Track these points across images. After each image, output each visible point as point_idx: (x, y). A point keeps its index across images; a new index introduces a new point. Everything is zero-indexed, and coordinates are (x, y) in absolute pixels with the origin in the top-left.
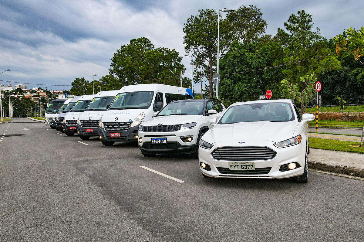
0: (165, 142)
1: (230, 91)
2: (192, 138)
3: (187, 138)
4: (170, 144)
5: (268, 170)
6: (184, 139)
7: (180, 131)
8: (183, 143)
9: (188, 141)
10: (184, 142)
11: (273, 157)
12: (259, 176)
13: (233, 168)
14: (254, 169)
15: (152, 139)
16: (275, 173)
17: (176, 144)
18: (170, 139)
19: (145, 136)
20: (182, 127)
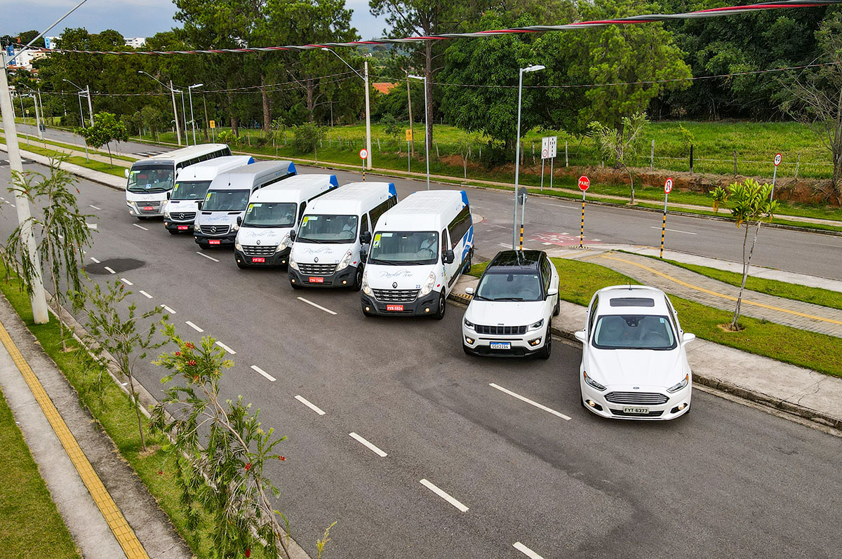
0: (509, 348)
1: (478, 118)
2: (540, 340)
3: (534, 341)
4: (514, 349)
5: (661, 413)
6: (531, 343)
7: (527, 334)
8: (531, 348)
9: (535, 345)
10: (532, 346)
11: (666, 402)
12: (651, 418)
13: (627, 411)
14: (648, 413)
15: (490, 343)
16: (667, 416)
17: (523, 350)
18: (515, 344)
19: (480, 339)
20: (530, 329)
